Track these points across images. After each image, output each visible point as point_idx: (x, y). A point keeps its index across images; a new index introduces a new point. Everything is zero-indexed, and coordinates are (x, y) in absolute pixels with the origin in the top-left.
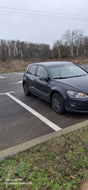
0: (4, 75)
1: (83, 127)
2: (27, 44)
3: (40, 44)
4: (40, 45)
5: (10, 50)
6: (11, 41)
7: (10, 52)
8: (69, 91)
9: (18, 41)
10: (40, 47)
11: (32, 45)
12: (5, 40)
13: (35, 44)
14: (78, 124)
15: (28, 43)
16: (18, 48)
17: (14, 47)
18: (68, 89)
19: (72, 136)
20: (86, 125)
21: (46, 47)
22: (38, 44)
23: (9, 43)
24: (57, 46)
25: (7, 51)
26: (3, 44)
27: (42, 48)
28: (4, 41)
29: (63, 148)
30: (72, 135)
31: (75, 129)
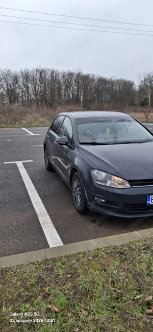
0: (37, 130)
1: (98, 249)
2: (94, 80)
3: (116, 79)
4: (117, 81)
5: (63, 87)
6: (67, 73)
7: (63, 91)
8: (96, 171)
9: (79, 74)
10: (116, 84)
11: (103, 81)
12: (57, 71)
13: (107, 80)
14: (92, 240)
15: (96, 77)
16: (78, 86)
17: (70, 83)
18: (95, 167)
19: (63, 266)
20: (107, 246)
21: (128, 85)
22: (114, 79)
23: (64, 76)
24: (147, 85)
25: (59, 90)
26: (53, 77)
27: (120, 87)
28: (56, 73)
29: (27, 290)
30: (64, 264)
31: (79, 252)
